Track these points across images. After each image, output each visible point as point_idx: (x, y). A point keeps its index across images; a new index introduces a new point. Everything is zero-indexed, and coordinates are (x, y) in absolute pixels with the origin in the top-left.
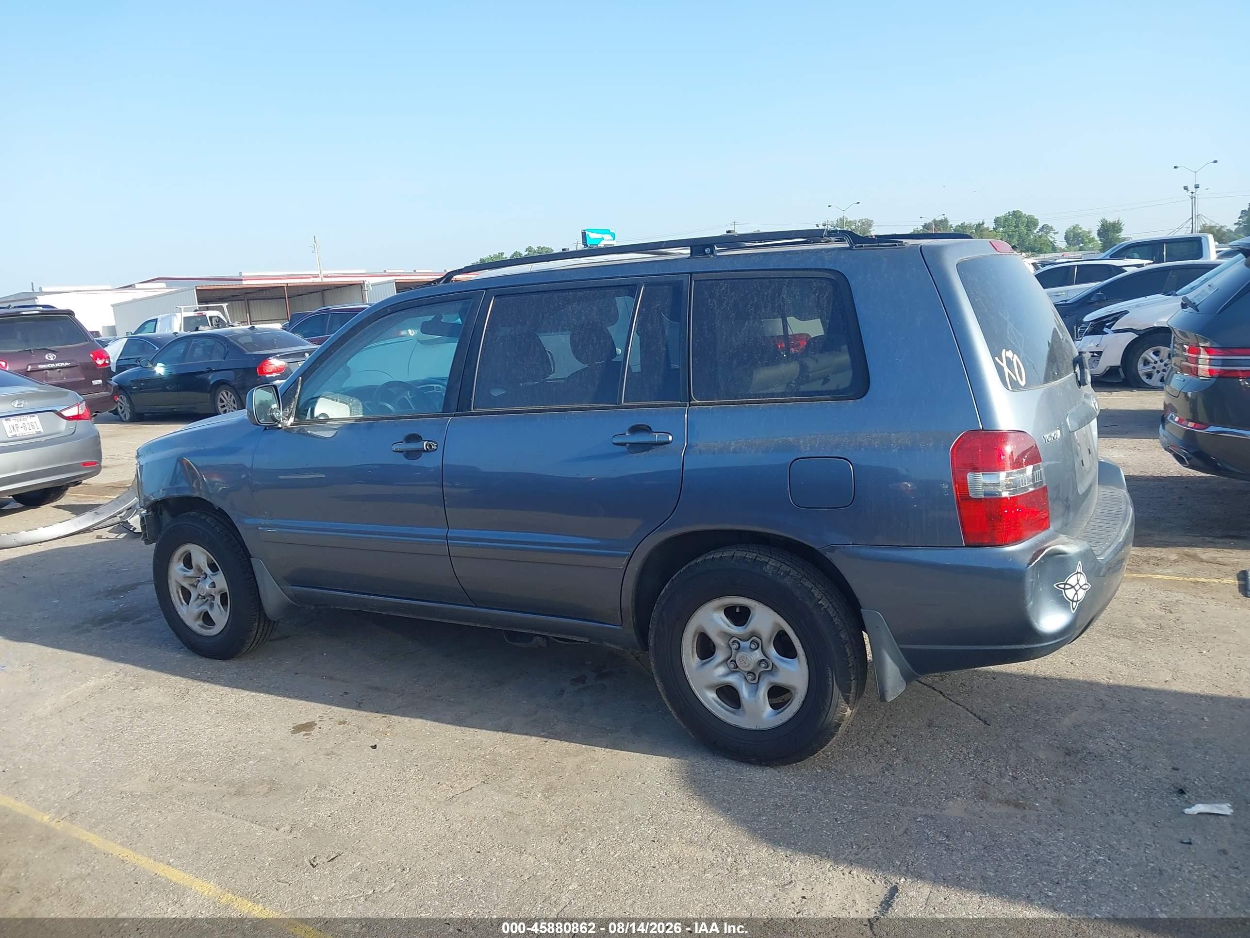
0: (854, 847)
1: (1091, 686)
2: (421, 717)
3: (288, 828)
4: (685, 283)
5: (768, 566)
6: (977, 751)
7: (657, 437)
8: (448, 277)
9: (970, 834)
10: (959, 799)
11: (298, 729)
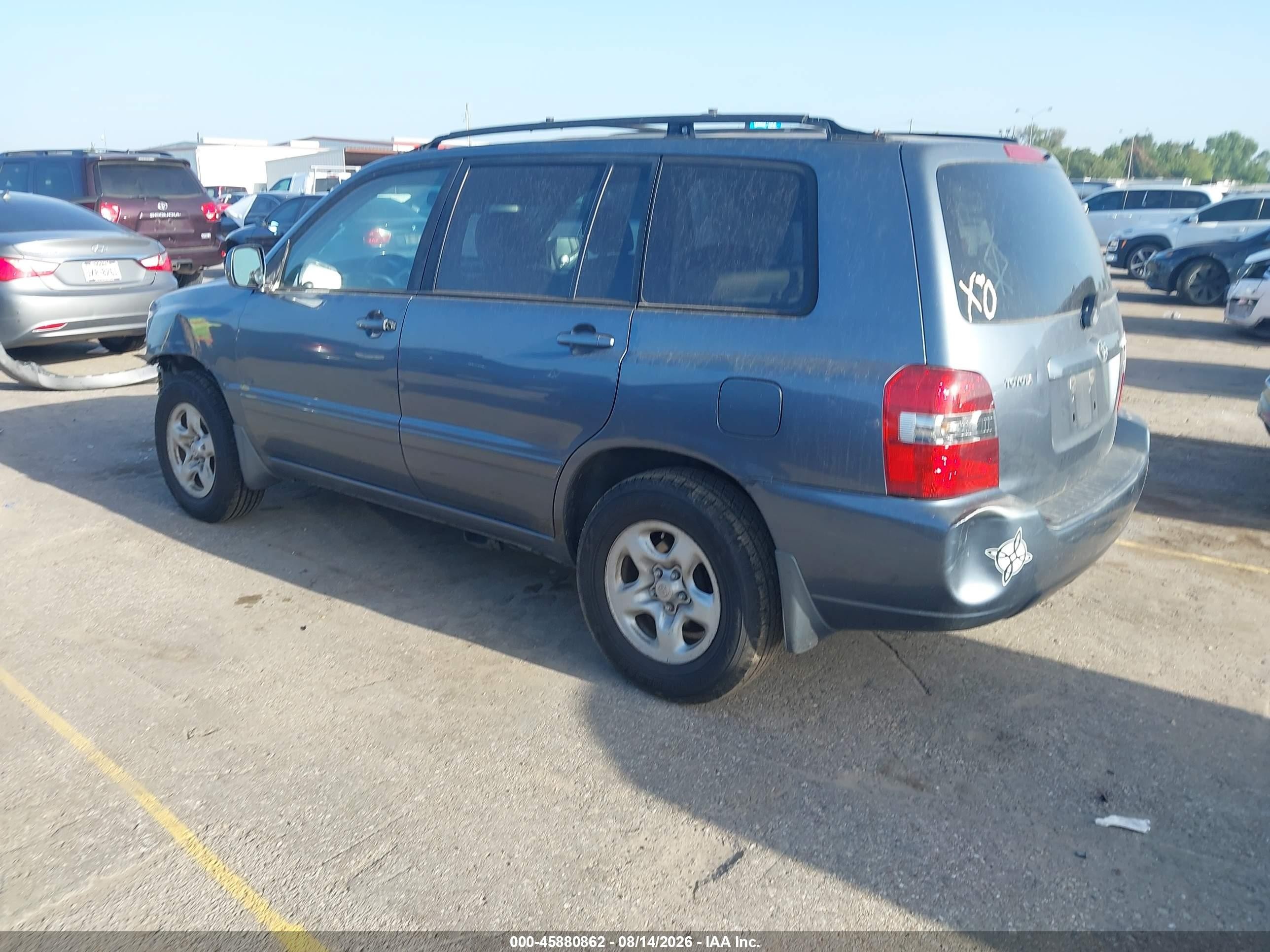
0: (721, 803)
1: (1064, 668)
2: (363, 605)
3: (185, 696)
4: (654, 165)
5: (693, 494)
6: (903, 721)
7: (598, 340)
8: (435, 143)
9: (850, 808)
10: (858, 770)
11: (242, 600)
